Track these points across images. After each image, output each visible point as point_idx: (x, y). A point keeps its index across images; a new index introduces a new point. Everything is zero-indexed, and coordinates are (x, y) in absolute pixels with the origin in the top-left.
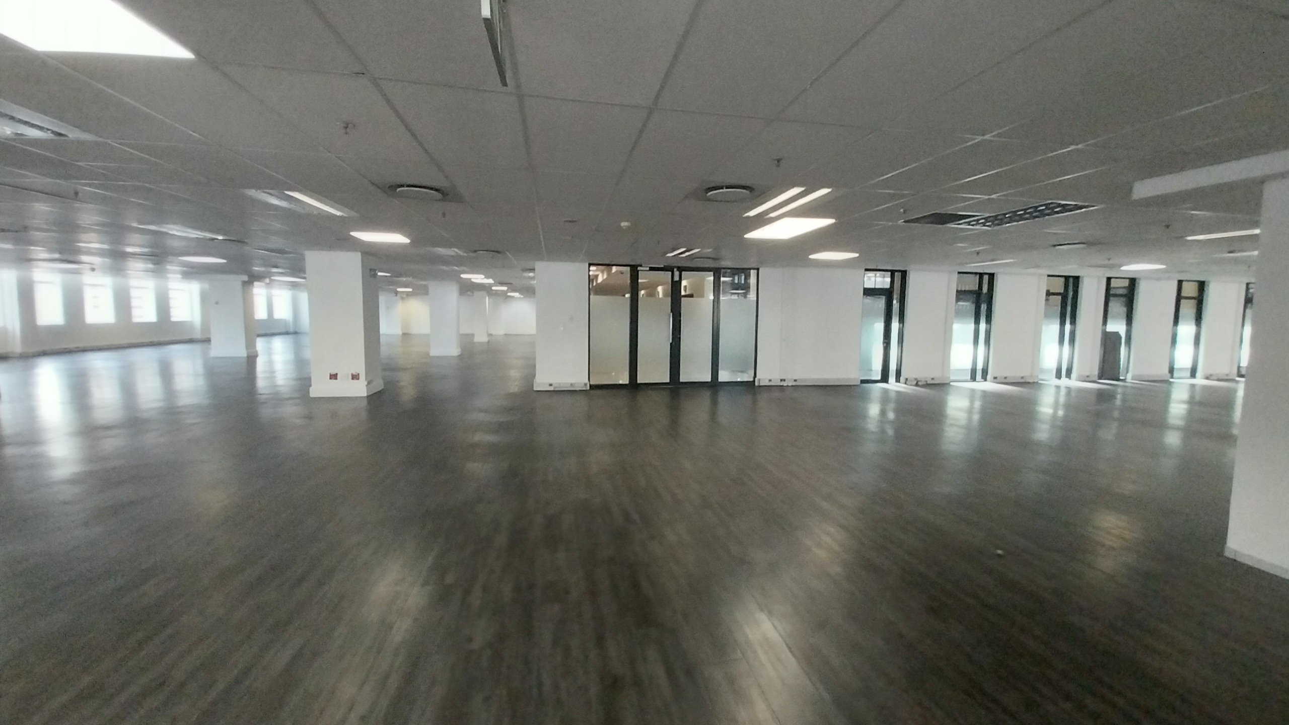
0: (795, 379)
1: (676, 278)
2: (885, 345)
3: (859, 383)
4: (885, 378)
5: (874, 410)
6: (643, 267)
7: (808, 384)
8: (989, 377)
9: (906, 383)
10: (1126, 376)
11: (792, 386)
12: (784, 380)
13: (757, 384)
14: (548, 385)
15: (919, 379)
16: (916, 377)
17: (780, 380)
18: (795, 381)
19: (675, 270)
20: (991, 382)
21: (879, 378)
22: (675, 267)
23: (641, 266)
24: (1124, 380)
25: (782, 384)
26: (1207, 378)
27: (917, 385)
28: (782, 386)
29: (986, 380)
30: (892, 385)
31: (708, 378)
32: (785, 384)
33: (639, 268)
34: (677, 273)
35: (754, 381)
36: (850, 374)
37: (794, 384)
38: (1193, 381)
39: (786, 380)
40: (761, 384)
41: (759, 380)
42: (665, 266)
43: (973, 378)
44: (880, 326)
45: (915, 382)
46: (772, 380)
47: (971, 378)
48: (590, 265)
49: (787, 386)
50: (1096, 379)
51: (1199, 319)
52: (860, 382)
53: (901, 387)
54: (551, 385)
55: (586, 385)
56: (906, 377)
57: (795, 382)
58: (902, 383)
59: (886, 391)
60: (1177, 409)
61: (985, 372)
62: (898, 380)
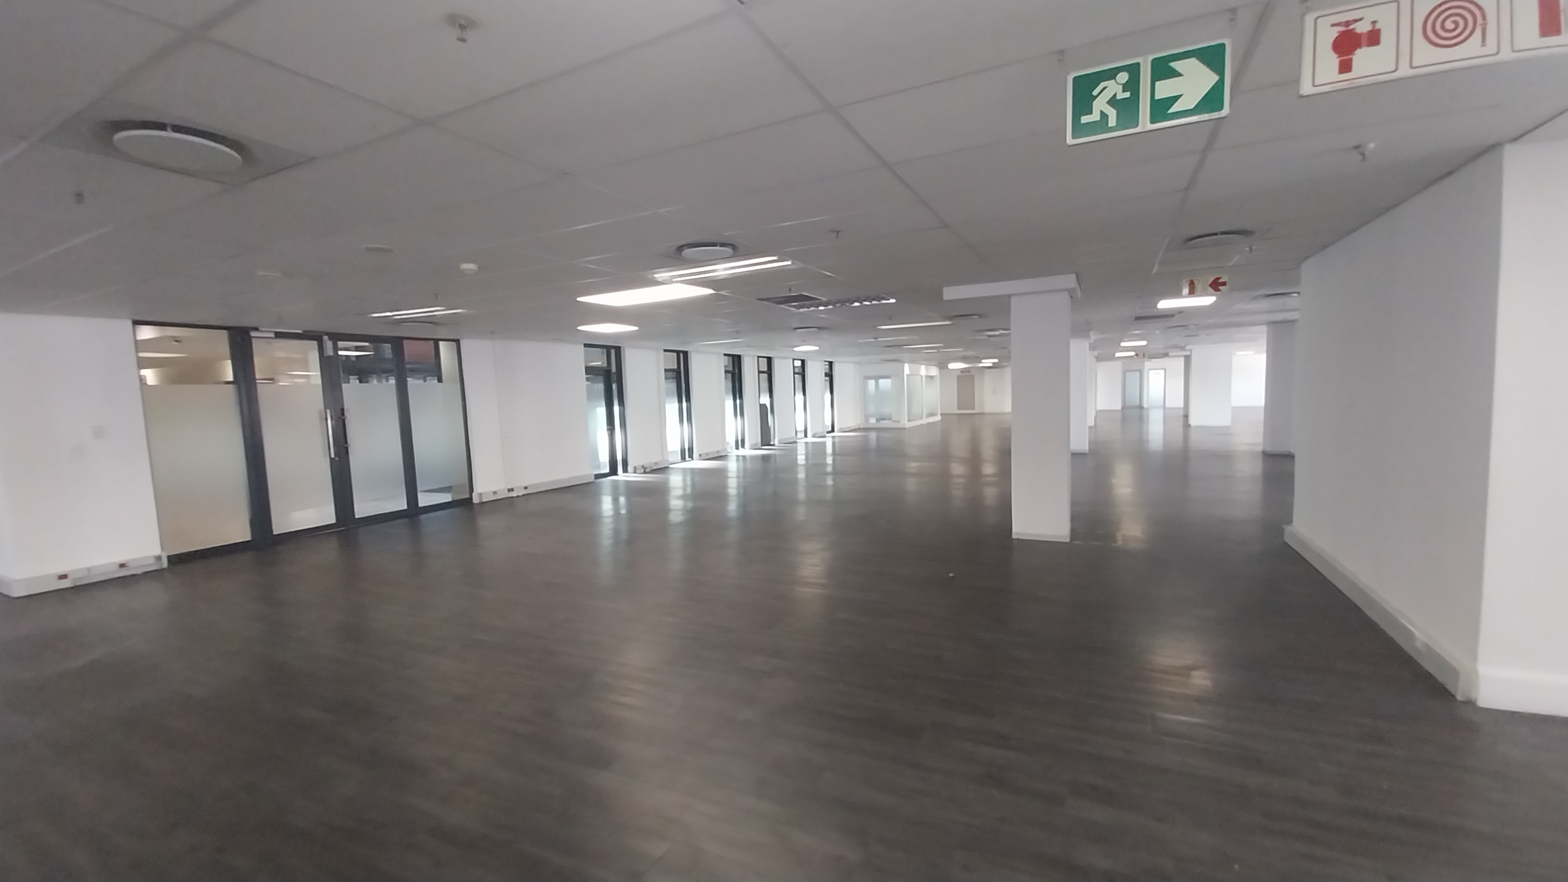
0: (526, 485)
1: (329, 352)
2: (609, 432)
3: (592, 479)
4: (613, 471)
5: (607, 505)
6: (262, 331)
7: (542, 490)
8: (695, 455)
9: (635, 473)
10: (774, 441)
11: (524, 495)
12: (512, 490)
13: (476, 500)
14: (57, 577)
15: (645, 466)
16: (642, 464)
17: (507, 491)
18: (526, 488)
19: (326, 338)
20: (698, 460)
21: (607, 470)
22: (327, 334)
23: (256, 329)
24: (773, 445)
25: (510, 496)
26: (814, 437)
27: (645, 472)
28: (513, 497)
29: (693, 459)
30: (621, 476)
31: (403, 505)
32: (514, 494)
33: (253, 334)
34: (329, 344)
35: (471, 498)
36: (582, 472)
37: (525, 492)
38: (806, 440)
39: (515, 490)
40: (484, 500)
41: (480, 495)
42: (304, 331)
43: (683, 458)
44: (601, 411)
45: (642, 471)
46: (498, 492)
47: (682, 459)
48: (137, 323)
49: (518, 496)
50: (759, 446)
51: (804, 394)
52: (593, 477)
53: (631, 477)
54: (63, 577)
55: (159, 558)
56: (635, 465)
57: (526, 490)
58: (630, 473)
59: (615, 484)
60: (801, 459)
61: (691, 450)
62: (625, 470)
